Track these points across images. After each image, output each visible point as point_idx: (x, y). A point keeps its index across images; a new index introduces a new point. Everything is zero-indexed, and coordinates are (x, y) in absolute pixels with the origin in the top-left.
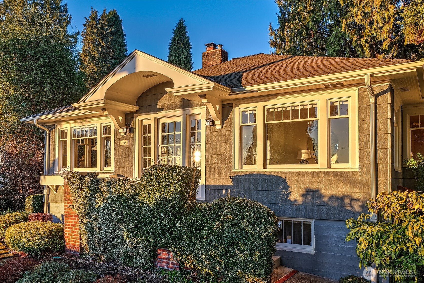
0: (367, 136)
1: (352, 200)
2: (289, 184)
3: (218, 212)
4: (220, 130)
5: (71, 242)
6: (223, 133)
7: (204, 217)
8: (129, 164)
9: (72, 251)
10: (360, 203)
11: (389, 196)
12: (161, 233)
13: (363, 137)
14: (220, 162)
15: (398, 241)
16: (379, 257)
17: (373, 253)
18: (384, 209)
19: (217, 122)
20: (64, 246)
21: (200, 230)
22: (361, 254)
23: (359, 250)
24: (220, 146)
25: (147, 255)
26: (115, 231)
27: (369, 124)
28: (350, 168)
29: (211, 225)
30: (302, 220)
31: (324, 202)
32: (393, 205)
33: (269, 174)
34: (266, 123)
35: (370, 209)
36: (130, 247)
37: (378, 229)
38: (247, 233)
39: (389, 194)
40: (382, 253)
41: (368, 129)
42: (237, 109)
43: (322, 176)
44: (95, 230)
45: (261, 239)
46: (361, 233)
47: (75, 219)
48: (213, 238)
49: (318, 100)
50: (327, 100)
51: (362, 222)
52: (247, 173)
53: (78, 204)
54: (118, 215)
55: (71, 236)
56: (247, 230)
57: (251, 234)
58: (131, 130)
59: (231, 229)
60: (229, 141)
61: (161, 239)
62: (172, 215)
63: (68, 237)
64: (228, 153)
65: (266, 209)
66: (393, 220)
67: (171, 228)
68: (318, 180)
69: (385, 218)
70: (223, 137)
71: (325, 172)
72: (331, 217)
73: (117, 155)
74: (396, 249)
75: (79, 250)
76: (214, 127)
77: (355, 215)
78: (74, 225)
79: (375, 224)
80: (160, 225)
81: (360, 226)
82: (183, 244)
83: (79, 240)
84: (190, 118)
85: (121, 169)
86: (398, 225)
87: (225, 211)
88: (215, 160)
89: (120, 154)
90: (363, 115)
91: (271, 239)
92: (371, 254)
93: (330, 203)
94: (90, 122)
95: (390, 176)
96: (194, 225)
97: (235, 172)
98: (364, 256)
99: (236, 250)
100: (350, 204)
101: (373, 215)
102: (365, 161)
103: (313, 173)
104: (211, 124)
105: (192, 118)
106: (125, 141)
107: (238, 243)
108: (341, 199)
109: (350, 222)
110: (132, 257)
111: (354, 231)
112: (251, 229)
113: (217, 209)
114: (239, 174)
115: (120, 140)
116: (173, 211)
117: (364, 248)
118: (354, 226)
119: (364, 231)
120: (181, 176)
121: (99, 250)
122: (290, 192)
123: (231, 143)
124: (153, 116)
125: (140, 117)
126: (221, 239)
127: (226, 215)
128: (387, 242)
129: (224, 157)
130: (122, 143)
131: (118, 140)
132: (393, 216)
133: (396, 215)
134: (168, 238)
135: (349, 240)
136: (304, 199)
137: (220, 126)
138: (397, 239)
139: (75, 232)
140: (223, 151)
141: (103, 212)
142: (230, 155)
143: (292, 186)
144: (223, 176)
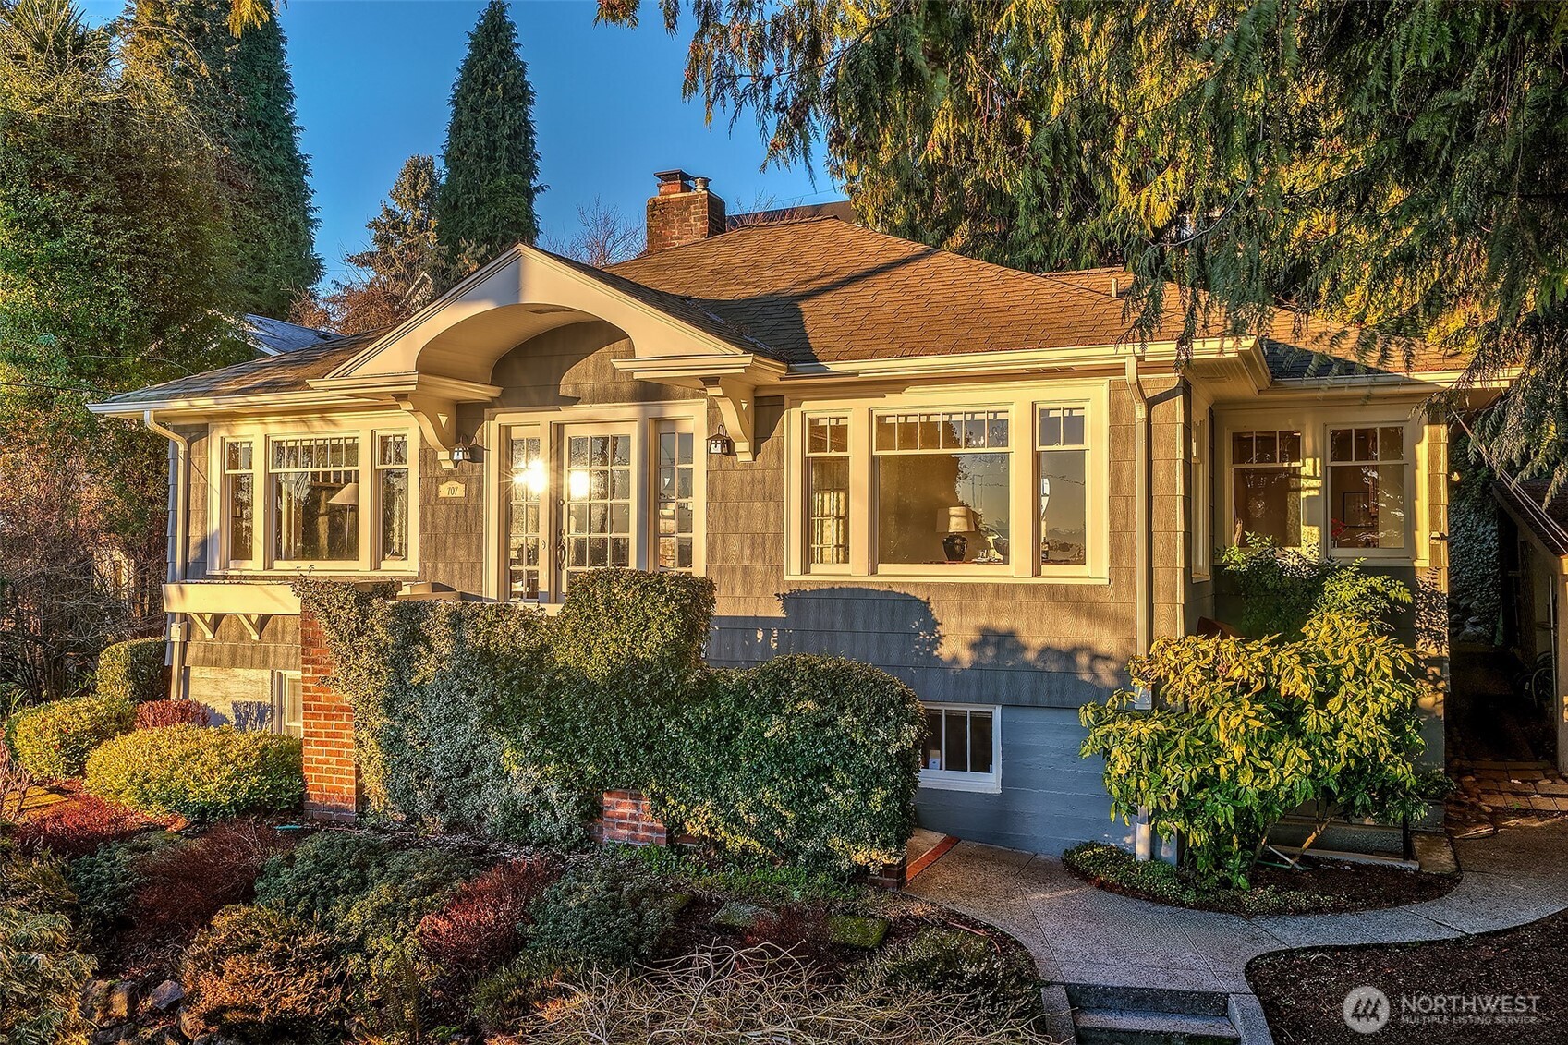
0: (1129, 500)
1: (1095, 657)
2: (937, 616)
3: (777, 694)
4: (748, 467)
5: (325, 784)
6: (759, 475)
7: (739, 706)
8: (469, 554)
9: (331, 808)
10: (1113, 666)
11: (1178, 649)
12: (622, 749)
13: (1120, 503)
14: (747, 553)
15: (1195, 754)
16: (1155, 792)
17: (1142, 782)
18: (1166, 678)
19: (742, 446)
20: (303, 797)
21: (728, 739)
22: (1114, 787)
23: (1109, 778)
24: (749, 510)
25: (573, 811)
26: (474, 747)
27: (1133, 471)
28: (1088, 577)
29: (759, 726)
30: (969, 709)
31: (1027, 664)
32: (1187, 670)
33: (884, 588)
34: (875, 453)
35: (1135, 680)
36: (520, 790)
37: (1153, 727)
38: (853, 742)
39: (1179, 643)
40: (1162, 783)
41: (1133, 482)
42: (795, 413)
43: (1021, 596)
44: (412, 747)
45: (889, 758)
46: (1115, 738)
47: (341, 716)
48: (764, 759)
49: (1012, 403)
50: (1034, 405)
51: (1117, 711)
52: (826, 587)
53: (353, 675)
54: (483, 704)
55: (325, 767)
56: (853, 735)
57: (864, 745)
58: (476, 455)
59: (812, 735)
60: (774, 496)
61: (619, 765)
62: (656, 702)
63: (315, 770)
64: (772, 530)
65: (897, 685)
66: (1186, 703)
67: (649, 736)
68: (1010, 605)
69: (1169, 700)
70: (758, 488)
71: (1027, 587)
72: (1043, 700)
73: (429, 527)
74: (1191, 772)
75: (352, 806)
76: (731, 459)
77: (1100, 694)
78: (334, 736)
79: (1146, 716)
80: (621, 729)
81: (1114, 720)
82: (685, 777)
83: (353, 777)
84: (657, 430)
85: (441, 566)
86: (1199, 715)
87: (796, 691)
88: (734, 547)
89: (440, 522)
90: (1120, 447)
91: (910, 756)
92: (1138, 786)
93: (1040, 666)
94: (335, 425)
95: (1180, 598)
96: (715, 727)
97: (790, 583)
98: (1121, 791)
99: (825, 785)
100: (1091, 669)
101: (1141, 693)
102: (1125, 561)
103: (997, 589)
104: (725, 450)
105: (664, 428)
106: (455, 484)
107: (829, 769)
108: (1069, 655)
109: (1089, 713)
110: (526, 818)
111: (1100, 733)
112: (865, 734)
113: (774, 685)
114: (803, 589)
115: (438, 481)
116: (656, 694)
117: (1123, 772)
118: (1100, 720)
119: (1123, 732)
120: (676, 601)
121: (422, 800)
122: (940, 637)
123: (780, 504)
124: (546, 417)
125: (503, 418)
126: (786, 760)
127: (796, 701)
128: (1172, 757)
129: (759, 541)
130: (444, 490)
131: (431, 480)
132: (1186, 697)
133: (1193, 693)
134: (641, 763)
135: (1088, 754)
136: (976, 656)
137: (748, 457)
138: (1194, 749)
139: (339, 754)
140: (758, 525)
141: (438, 695)
142: (778, 537)
143: (944, 621)
144: (757, 591)
